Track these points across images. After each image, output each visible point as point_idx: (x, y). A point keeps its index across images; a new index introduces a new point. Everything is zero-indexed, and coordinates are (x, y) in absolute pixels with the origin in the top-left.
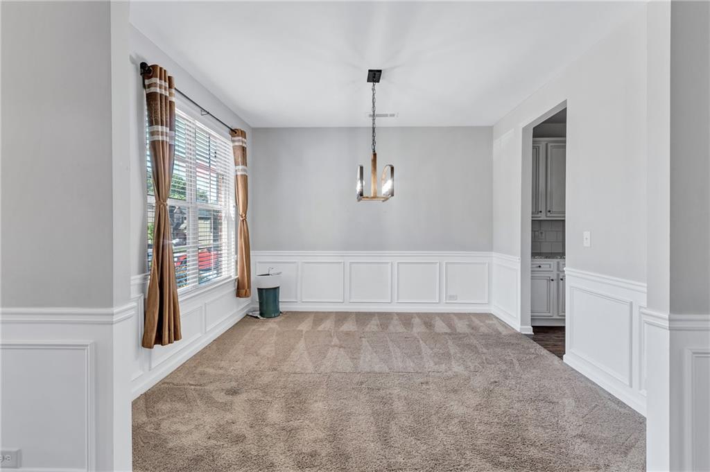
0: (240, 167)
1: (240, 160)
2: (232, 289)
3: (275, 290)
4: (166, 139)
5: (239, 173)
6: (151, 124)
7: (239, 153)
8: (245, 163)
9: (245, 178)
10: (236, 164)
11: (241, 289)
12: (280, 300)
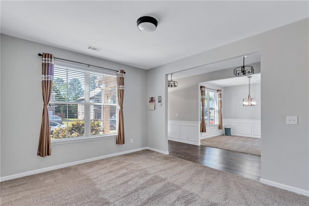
0: (220, 99)
1: (219, 97)
2: (218, 127)
3: (230, 129)
4: (204, 98)
5: (219, 100)
6: (202, 96)
7: (219, 95)
8: (221, 97)
9: (221, 101)
10: (219, 98)
11: (220, 127)
12: (231, 132)
